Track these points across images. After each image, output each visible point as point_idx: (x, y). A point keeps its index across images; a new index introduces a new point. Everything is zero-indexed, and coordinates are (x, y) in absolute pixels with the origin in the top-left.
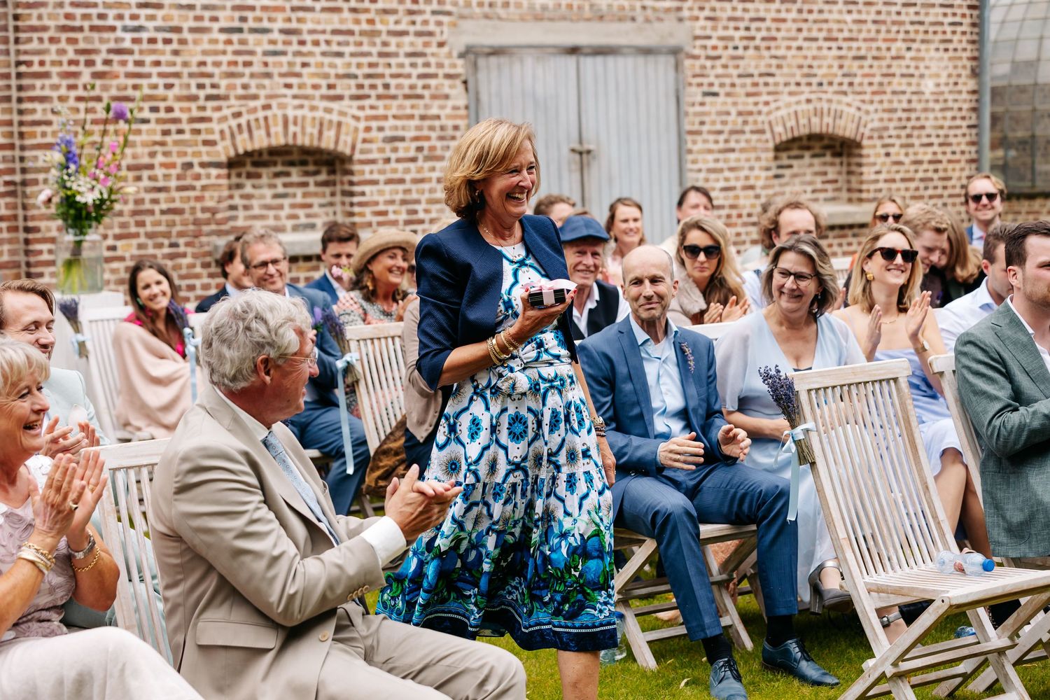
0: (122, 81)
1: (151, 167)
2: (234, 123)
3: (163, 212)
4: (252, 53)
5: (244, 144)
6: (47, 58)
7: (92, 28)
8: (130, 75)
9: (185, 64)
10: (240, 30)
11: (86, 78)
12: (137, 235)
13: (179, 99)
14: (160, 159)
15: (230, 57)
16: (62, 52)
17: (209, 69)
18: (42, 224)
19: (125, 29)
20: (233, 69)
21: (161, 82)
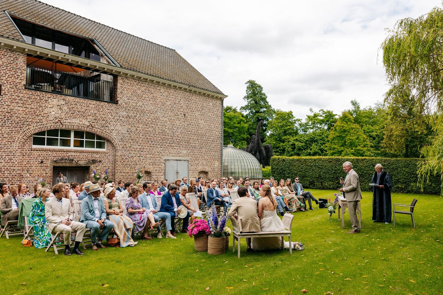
7: (123, 156)
8: (127, 161)
9: (133, 160)
10: (140, 157)
11: (122, 162)
13: (132, 165)
15: (138, 160)
19: (127, 156)
21: (131, 162)
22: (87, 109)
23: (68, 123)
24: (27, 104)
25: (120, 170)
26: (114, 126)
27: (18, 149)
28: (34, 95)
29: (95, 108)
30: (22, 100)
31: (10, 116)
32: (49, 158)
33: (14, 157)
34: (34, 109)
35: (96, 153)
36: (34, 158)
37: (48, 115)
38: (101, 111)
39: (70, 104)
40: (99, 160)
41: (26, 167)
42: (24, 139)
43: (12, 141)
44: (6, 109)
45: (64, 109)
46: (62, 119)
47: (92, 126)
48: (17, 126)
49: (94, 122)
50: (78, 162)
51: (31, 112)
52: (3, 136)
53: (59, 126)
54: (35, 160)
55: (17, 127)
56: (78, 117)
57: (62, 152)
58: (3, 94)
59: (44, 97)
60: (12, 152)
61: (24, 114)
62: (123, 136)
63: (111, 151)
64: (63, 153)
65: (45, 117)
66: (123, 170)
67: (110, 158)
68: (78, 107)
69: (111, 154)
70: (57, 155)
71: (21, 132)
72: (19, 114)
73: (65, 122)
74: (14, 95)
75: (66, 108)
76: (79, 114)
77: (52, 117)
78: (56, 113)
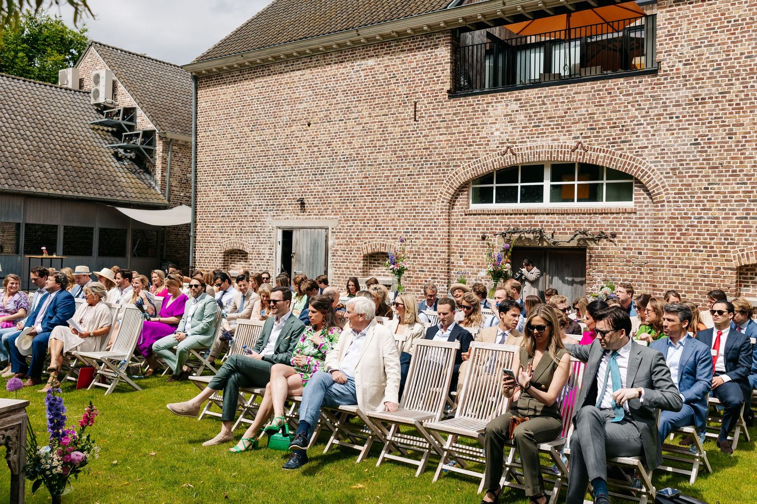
0: (692, 236)
1: (702, 268)
2: (740, 254)
3: (706, 285)
4: (751, 227)
5: (744, 262)
6: (663, 228)
7: (682, 218)
8: (695, 234)
9: (720, 231)
10: (746, 218)
11: (678, 235)
12: (695, 292)
13: (716, 244)
14: (706, 265)
15: (740, 228)
16: (670, 226)
17: (730, 233)
18: (658, 285)
19: (695, 218)
20: (741, 233)
21: (709, 237)
22: (570, 109)
23: (527, 148)
24: (454, 127)
25: (669, 258)
26: (646, 136)
27: (441, 213)
28: (464, 106)
29: (589, 99)
30: (445, 121)
31: (428, 155)
32: (496, 229)
33: (436, 229)
34: (463, 132)
35: (602, 214)
36: (470, 229)
37: (488, 141)
38: (608, 105)
39: (531, 106)
40: (609, 231)
41: (458, 246)
42: (450, 194)
43: (433, 200)
44: (423, 144)
45: (519, 121)
46: (515, 143)
47: (582, 147)
48: (439, 170)
49: (589, 137)
50: (553, 236)
51: (459, 139)
52: (420, 191)
53: (509, 161)
54: (472, 233)
55: (438, 174)
56: (549, 133)
57: (520, 214)
58: (419, 117)
59: (480, 104)
60: (433, 219)
61: (449, 147)
62: (678, 161)
63: (646, 206)
64: (524, 218)
65: (482, 145)
66: (680, 259)
67: (643, 226)
68: (548, 108)
69: (648, 214)
70: (511, 222)
71: (445, 182)
72: (441, 148)
73: (521, 149)
74: (433, 116)
75: (522, 117)
76: (550, 125)
77: (496, 141)
78: (502, 133)
